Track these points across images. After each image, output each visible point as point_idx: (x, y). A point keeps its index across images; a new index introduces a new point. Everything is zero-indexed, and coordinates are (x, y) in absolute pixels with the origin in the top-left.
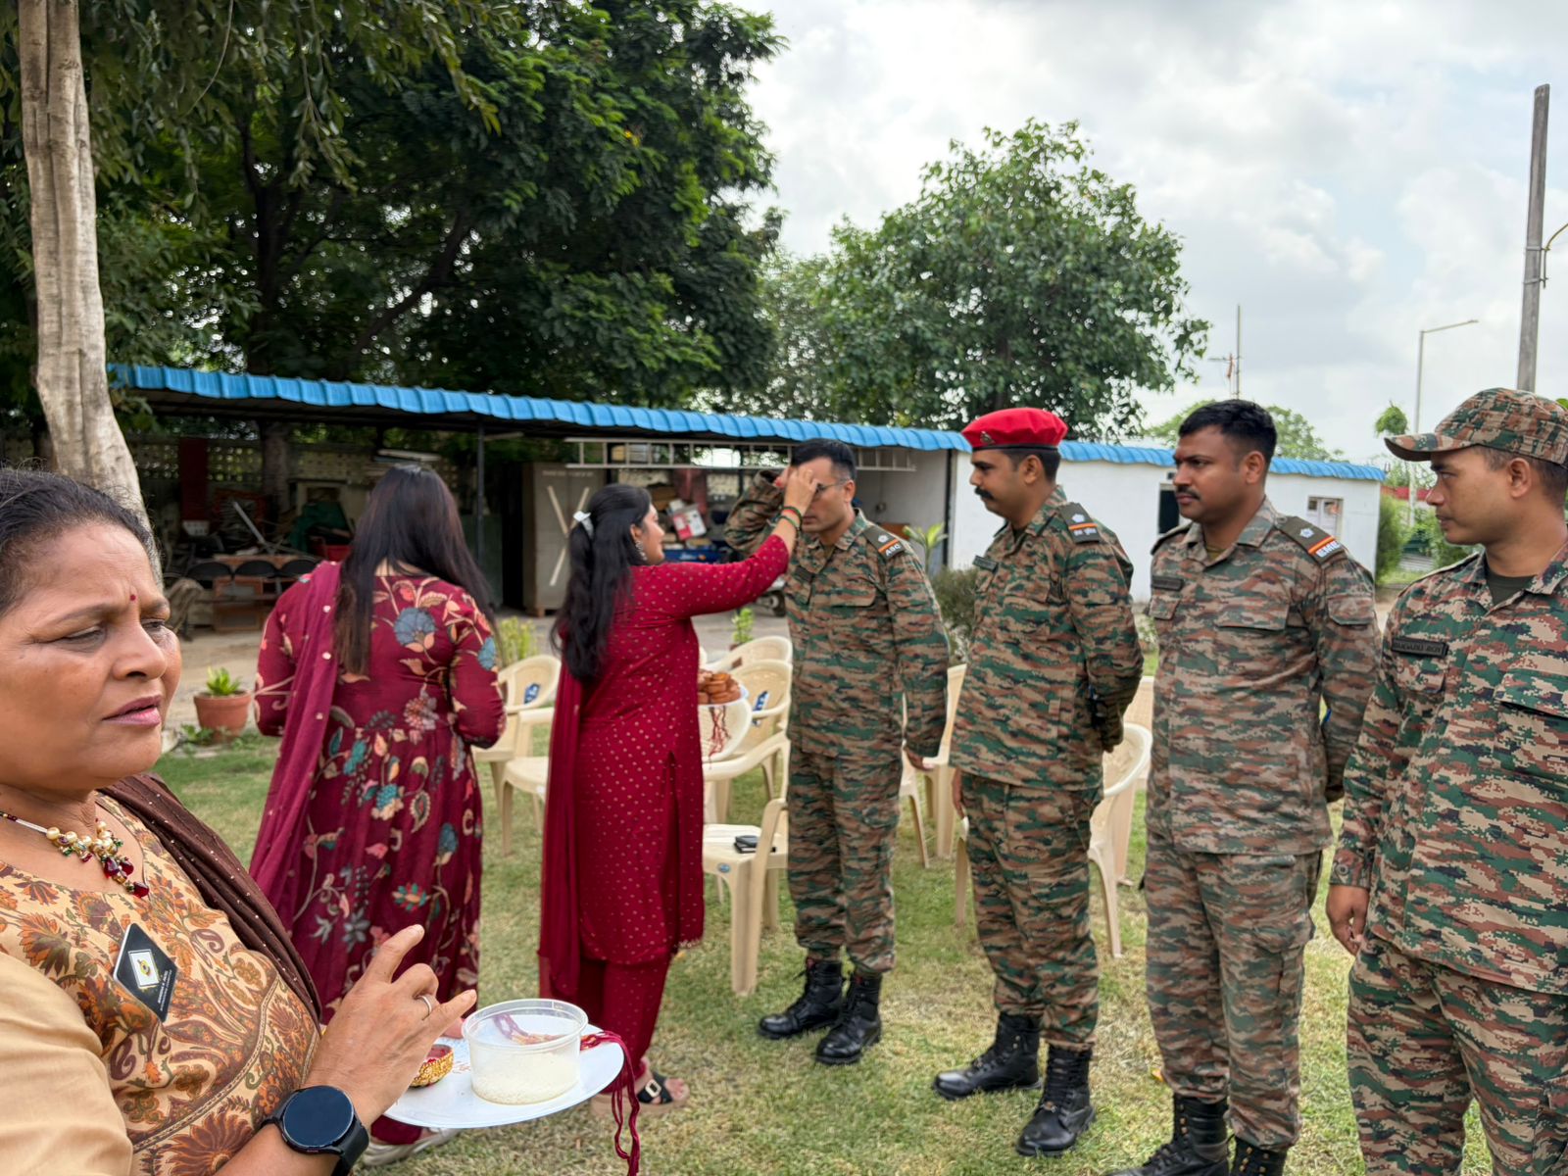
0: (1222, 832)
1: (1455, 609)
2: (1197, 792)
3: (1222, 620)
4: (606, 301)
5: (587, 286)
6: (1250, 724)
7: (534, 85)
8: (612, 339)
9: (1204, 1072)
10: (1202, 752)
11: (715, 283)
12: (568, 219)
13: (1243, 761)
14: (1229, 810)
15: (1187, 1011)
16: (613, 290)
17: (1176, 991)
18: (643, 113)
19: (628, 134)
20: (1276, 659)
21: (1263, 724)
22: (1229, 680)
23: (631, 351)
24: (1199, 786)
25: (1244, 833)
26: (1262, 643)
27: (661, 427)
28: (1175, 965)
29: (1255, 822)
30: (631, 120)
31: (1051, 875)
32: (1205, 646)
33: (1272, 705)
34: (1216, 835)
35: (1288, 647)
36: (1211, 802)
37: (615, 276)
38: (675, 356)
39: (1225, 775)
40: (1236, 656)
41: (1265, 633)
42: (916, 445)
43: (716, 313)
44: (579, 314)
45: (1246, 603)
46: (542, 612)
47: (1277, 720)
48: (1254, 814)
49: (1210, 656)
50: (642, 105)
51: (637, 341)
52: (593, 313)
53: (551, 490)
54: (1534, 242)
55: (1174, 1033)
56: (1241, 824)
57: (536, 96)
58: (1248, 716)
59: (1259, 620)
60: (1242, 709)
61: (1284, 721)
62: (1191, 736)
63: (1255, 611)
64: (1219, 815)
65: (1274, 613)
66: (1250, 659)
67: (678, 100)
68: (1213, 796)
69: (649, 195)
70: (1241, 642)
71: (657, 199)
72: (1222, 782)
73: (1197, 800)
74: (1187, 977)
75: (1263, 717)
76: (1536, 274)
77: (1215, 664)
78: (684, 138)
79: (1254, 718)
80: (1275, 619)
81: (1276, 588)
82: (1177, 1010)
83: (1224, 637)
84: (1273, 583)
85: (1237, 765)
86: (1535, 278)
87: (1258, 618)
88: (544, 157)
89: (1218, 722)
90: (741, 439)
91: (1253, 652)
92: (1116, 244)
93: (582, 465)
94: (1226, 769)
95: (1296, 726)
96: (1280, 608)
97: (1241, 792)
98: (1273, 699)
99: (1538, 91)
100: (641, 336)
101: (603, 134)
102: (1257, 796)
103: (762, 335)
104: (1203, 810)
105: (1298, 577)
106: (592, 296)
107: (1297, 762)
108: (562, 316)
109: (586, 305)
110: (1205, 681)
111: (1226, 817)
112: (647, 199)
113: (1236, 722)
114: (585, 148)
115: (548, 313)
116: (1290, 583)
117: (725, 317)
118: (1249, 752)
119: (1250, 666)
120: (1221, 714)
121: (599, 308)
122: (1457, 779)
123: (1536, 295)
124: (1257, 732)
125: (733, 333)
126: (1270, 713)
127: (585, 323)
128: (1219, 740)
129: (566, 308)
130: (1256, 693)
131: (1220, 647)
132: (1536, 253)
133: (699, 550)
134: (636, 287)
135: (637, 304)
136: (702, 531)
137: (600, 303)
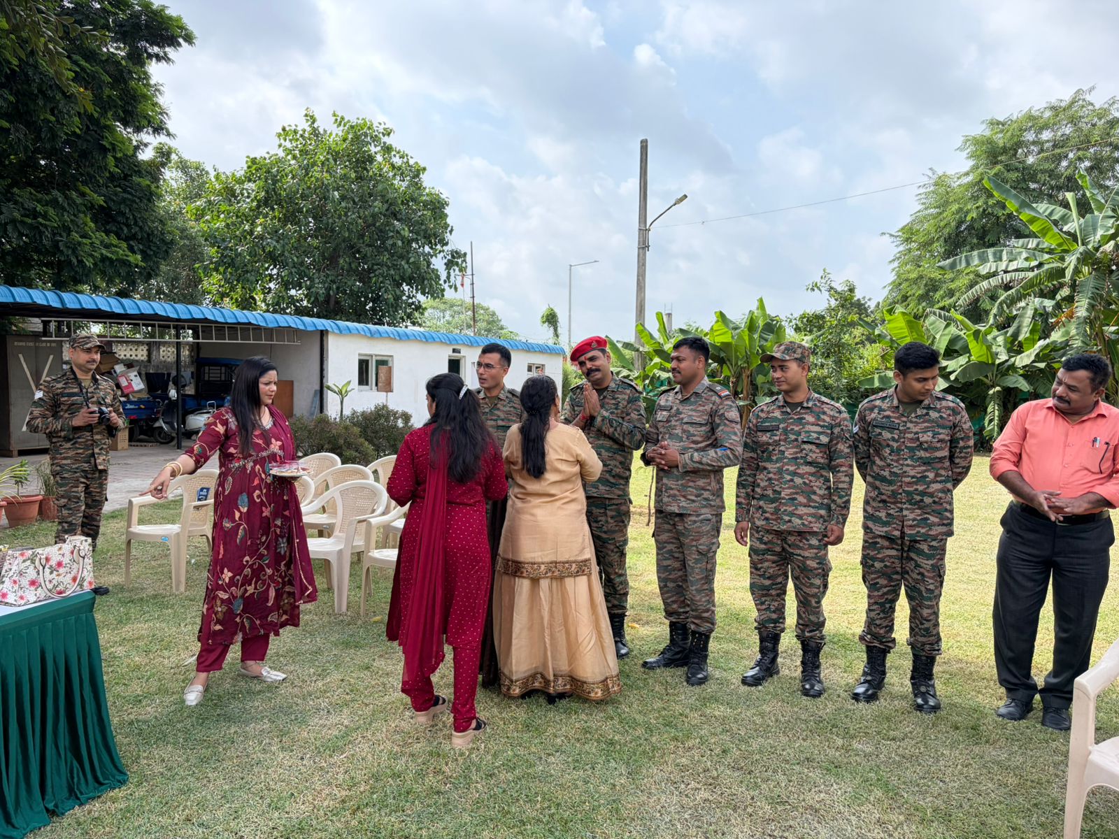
0: (681, 505)
2: (672, 489)
3: (685, 420)
4: (51, 212)
5: (31, 198)
8: (58, 241)
10: (675, 473)
11: (130, 204)
12: (26, 147)
13: (691, 476)
14: (684, 497)
16: (54, 203)
18: (83, 74)
19: (81, 91)
20: (705, 436)
23: (73, 250)
25: (689, 506)
26: (700, 429)
27: (119, 310)
32: (678, 431)
34: (678, 506)
36: (678, 493)
37: (55, 193)
38: (109, 255)
39: (683, 482)
40: (690, 435)
41: (701, 425)
42: (302, 327)
43: (128, 226)
44: (29, 221)
45: (694, 414)
46: (16, 453)
48: (693, 498)
49: (679, 435)
50: (83, 69)
51: (79, 244)
52: (40, 220)
53: (21, 356)
54: (642, 225)
56: (688, 502)
59: (698, 420)
64: (679, 498)
65: (704, 417)
66: (695, 436)
67: (111, 68)
70: (691, 429)
71: (89, 138)
72: (682, 485)
73: (672, 492)
76: (644, 242)
77: (682, 438)
80: (704, 420)
81: (705, 408)
83: (685, 427)
84: (703, 405)
85: (688, 478)
86: (644, 246)
90: (179, 320)
91: (697, 433)
92: (407, 198)
93: (54, 339)
96: (706, 415)
97: (689, 489)
99: (642, 142)
100: (84, 241)
102: (694, 491)
103: (166, 244)
104: (673, 496)
105: (713, 403)
106: (38, 207)
107: (711, 477)
108: (14, 221)
109: (35, 215)
111: (682, 499)
116: (710, 405)
117: (135, 230)
119: (695, 438)
121: (45, 216)
122: (792, 469)
123: (645, 254)
125: (140, 241)
129: (17, 215)
131: (684, 431)
132: (644, 231)
133: (140, 401)
134: (74, 202)
135: (75, 215)
136: (142, 386)
137: (46, 212)
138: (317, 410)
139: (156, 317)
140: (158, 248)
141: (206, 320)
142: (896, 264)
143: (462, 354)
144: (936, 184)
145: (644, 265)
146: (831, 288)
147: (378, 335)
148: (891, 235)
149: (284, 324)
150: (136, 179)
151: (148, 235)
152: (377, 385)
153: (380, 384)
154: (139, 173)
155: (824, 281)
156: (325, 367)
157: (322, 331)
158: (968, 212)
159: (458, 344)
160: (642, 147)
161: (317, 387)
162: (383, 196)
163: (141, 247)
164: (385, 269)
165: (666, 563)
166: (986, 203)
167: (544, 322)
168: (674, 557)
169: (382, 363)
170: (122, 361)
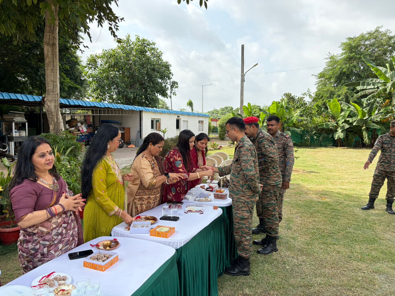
42: (135, 110)
54: (242, 74)
59: (279, 147)
76: (243, 80)
86: (243, 81)
90: (101, 108)
96: (281, 145)
99: (242, 45)
116: (283, 141)
123: (243, 83)
132: (243, 76)
133: (86, 135)
136: (86, 130)
138: (139, 137)
141: (109, 108)
142: (317, 86)
143: (180, 118)
144: (330, 58)
145: (243, 87)
146: (310, 95)
147: (157, 112)
148: (315, 76)
149: (131, 109)
151: (76, 78)
152: (156, 128)
155: (308, 92)
156: (141, 123)
157: (140, 111)
158: (343, 69)
159: (179, 114)
160: (242, 47)
161: (139, 130)
166: (349, 65)
167: (188, 105)
169: (158, 121)
170: (79, 122)
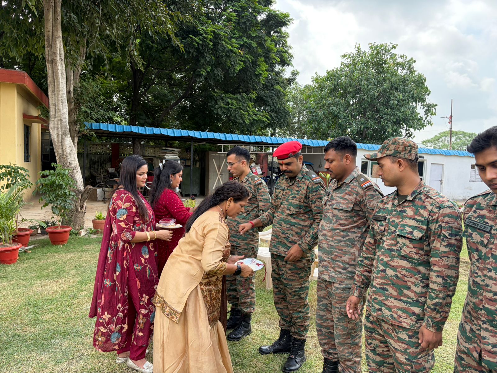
0: (331, 275)
1: (389, 206)
2: (325, 261)
3: (334, 206)
4: (234, 102)
5: (229, 98)
6: (340, 241)
7: (210, 37)
8: (236, 114)
9: (331, 351)
10: (326, 248)
11: (271, 97)
12: (221, 77)
13: (338, 253)
14: (333, 268)
15: (328, 331)
16: (236, 99)
17: (325, 324)
18: (246, 45)
19: (240, 51)
20: (350, 220)
21: (345, 241)
22: (335, 226)
23: (241, 117)
24: (326, 259)
25: (336, 276)
26: (346, 215)
27: (247, 141)
28: (324, 316)
29: (340, 273)
30: (241, 47)
31: (299, 285)
32: (330, 214)
33: (348, 236)
34: (329, 275)
35: (354, 216)
36: (329, 265)
37: (238, 95)
38: (255, 118)
39: (333, 256)
40: (338, 219)
41: (347, 212)
43: (270, 107)
44: (226, 107)
45: (342, 201)
47: (350, 240)
48: (340, 270)
49: (331, 217)
50: (245, 42)
51: (244, 114)
52: (230, 106)
53: (214, 160)
55: (323, 337)
56: (336, 273)
57: (211, 40)
58: (340, 238)
60: (338, 236)
61: (352, 241)
62: (324, 243)
63: (344, 204)
64: (330, 269)
65: (349, 205)
66: (342, 220)
67: (257, 40)
68: (329, 263)
69: (249, 69)
70: (339, 214)
71: (251, 70)
72: (332, 258)
73: (325, 263)
74: (328, 320)
75: (345, 239)
77: (332, 220)
78: (260, 50)
79: (342, 239)
80: (349, 207)
81: (351, 197)
82: (324, 330)
83: (335, 212)
84: (350, 195)
85: (336, 254)
87: (344, 206)
88: (214, 58)
89: (331, 239)
90: (272, 144)
91: (343, 218)
92: (404, 81)
93: (223, 152)
94: (332, 255)
95: (356, 243)
96: (351, 204)
97: (337, 263)
98: (349, 234)
100: (245, 113)
101: (231, 51)
102: (341, 265)
103: (285, 113)
104: (326, 267)
105: (357, 194)
106: (230, 101)
107: (355, 255)
108: (221, 107)
109: (228, 104)
110: (328, 225)
111: (332, 270)
112: (248, 70)
113: (336, 240)
114: (226, 55)
115: (217, 106)
116: (355, 196)
118: (340, 250)
119: (342, 222)
120: (332, 237)
121: (232, 104)
124: (342, 244)
125: (276, 112)
126: (347, 238)
127: (228, 109)
128: (330, 245)
129: (222, 104)
130: (343, 231)
131: (334, 215)
134: (244, 98)
135: (244, 103)
136: (261, 172)
137: (232, 103)
139: (262, 143)
140: (282, 115)
143: (425, 159)
147: (373, 149)
149: (322, 145)
150: (277, 87)
151: (279, 109)
152: (371, 174)
153: (373, 174)
154: (278, 84)
162: (389, 80)
163: (275, 115)
164: (388, 116)
165: (322, 313)
168: (328, 309)
